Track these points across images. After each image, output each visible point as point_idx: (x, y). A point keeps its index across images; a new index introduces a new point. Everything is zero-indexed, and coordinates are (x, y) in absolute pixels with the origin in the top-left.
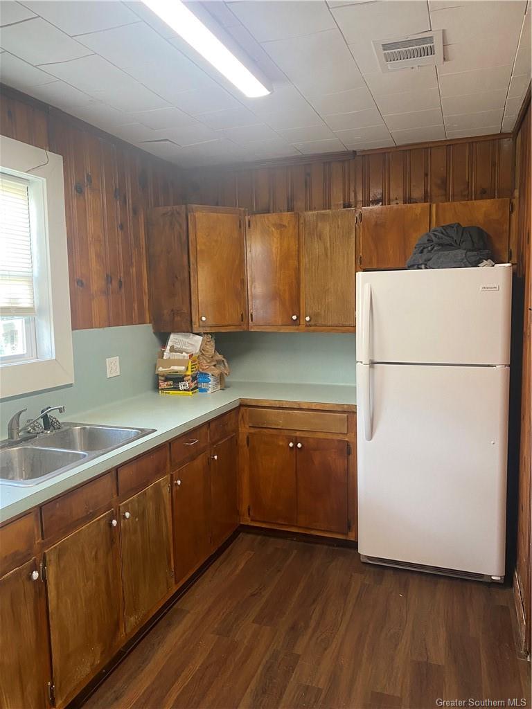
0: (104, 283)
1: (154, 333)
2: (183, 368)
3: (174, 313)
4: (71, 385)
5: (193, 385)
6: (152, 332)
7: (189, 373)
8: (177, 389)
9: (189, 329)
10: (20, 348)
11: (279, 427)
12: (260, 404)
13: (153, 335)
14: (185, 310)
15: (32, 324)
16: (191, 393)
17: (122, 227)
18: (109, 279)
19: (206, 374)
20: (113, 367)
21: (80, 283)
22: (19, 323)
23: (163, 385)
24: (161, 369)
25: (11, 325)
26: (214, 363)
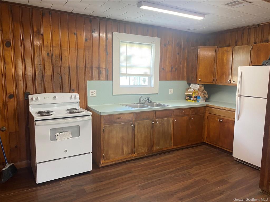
0: (170, 69)
1: (187, 83)
2: (191, 94)
3: (192, 78)
4: (158, 94)
5: (195, 99)
6: (186, 83)
7: (194, 95)
8: (190, 100)
9: (196, 83)
10: (147, 84)
11: (216, 114)
12: (211, 107)
13: (187, 84)
14: (195, 77)
15: (150, 79)
16: (193, 101)
17: (178, 54)
18: (172, 68)
19: (199, 96)
20: (171, 91)
21: (163, 69)
22: (147, 78)
23: (187, 98)
24: (186, 93)
25: (145, 78)
26: (203, 93)
